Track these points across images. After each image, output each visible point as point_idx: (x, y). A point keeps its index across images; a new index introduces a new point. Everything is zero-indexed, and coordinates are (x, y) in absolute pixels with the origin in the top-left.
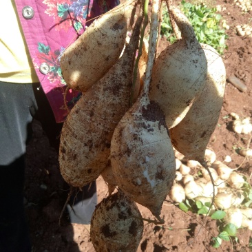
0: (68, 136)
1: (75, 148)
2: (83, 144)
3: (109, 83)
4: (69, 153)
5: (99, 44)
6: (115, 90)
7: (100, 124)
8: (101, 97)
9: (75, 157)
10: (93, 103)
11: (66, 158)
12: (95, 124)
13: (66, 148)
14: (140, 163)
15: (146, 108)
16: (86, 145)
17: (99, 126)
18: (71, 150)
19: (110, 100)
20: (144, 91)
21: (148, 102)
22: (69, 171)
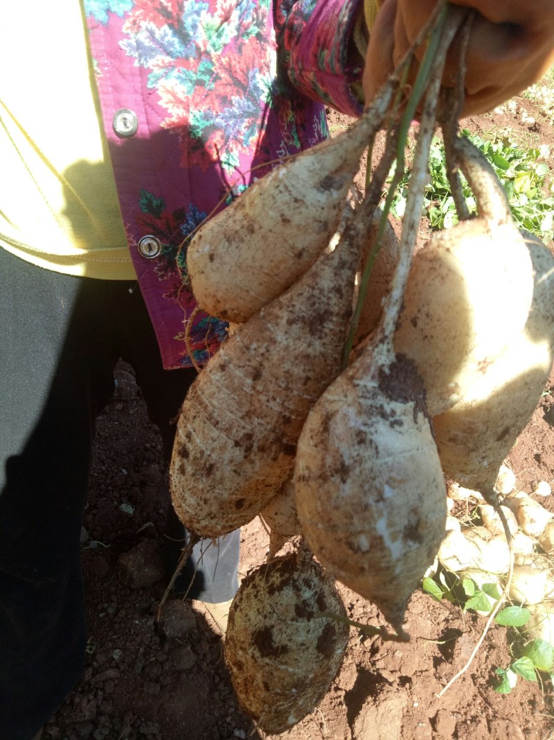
0: (197, 421)
1: (213, 450)
2: (231, 443)
3: (301, 306)
4: (195, 458)
5: (286, 221)
6: (315, 323)
7: (274, 399)
8: (280, 337)
9: (210, 470)
10: (262, 350)
11: (189, 469)
12: (263, 398)
13: (190, 446)
14: (371, 500)
15: (387, 371)
16: (237, 444)
17: (271, 404)
18: (202, 453)
19: (302, 347)
20: (383, 330)
21: (392, 357)
22: (192, 500)
